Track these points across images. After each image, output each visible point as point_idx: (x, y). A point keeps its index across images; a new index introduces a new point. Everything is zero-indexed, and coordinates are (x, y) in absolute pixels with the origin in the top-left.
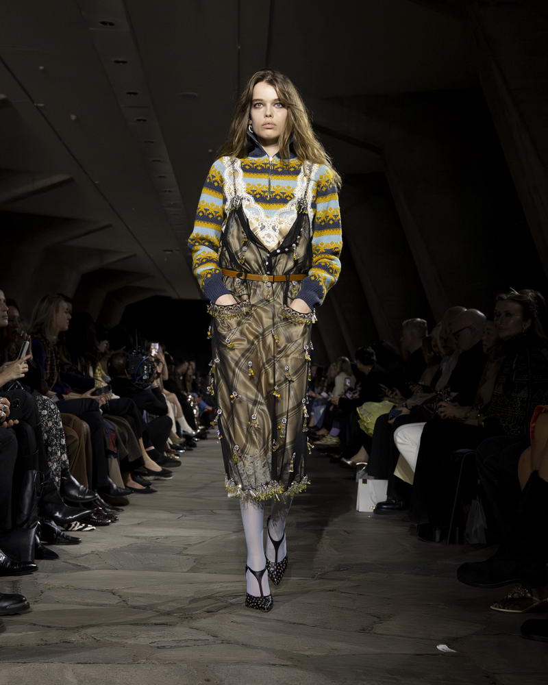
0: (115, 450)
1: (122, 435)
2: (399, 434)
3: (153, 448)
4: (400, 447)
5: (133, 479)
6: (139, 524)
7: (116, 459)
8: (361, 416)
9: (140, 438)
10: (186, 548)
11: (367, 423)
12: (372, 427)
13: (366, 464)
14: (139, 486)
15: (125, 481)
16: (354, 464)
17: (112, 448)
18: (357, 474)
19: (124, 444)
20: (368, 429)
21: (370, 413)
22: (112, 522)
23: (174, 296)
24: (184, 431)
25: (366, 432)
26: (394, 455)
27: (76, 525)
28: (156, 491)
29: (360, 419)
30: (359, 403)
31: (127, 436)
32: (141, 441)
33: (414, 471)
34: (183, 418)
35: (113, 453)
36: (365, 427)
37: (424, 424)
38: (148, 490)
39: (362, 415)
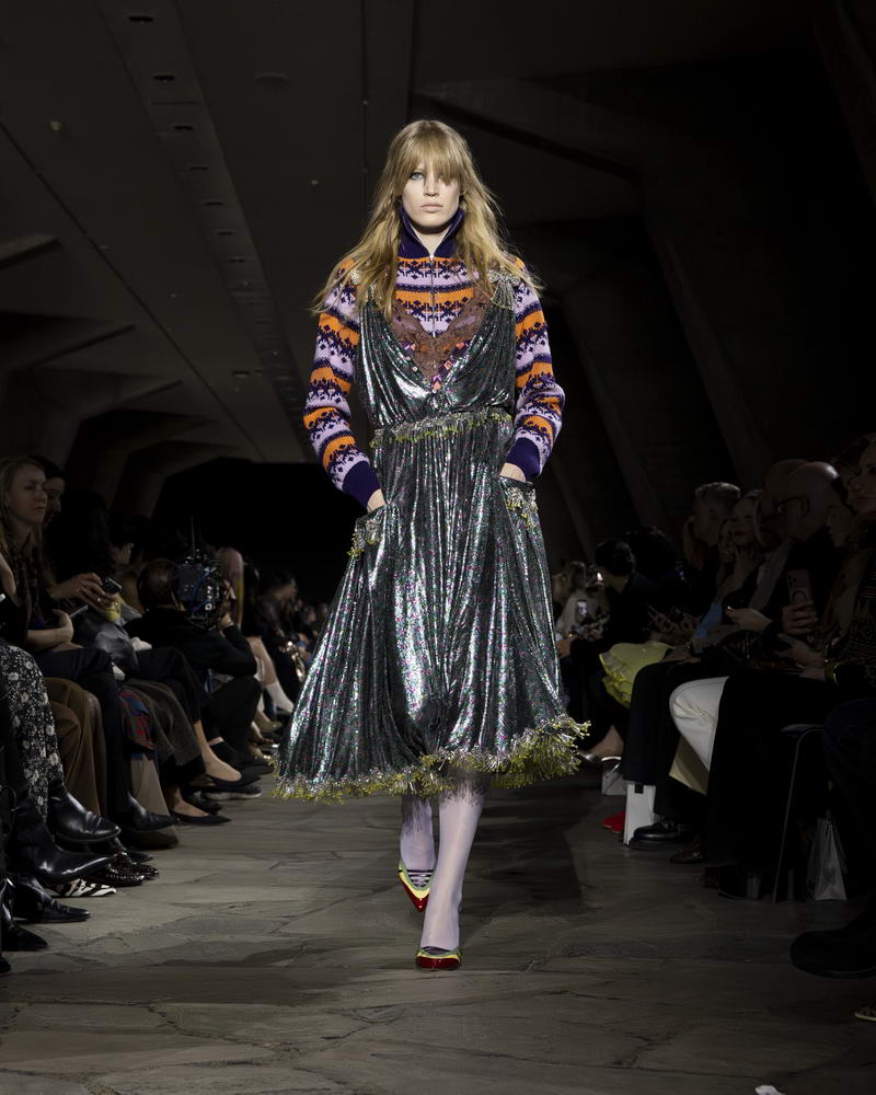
0: (149, 745)
1: (163, 718)
2: (678, 700)
3: (221, 740)
4: (682, 725)
5: (186, 799)
6: (197, 881)
7: (152, 761)
8: (607, 671)
9: (195, 721)
10: (285, 924)
11: (620, 683)
12: (628, 690)
13: (619, 758)
14: (195, 812)
15: (170, 802)
16: (597, 759)
17: (142, 740)
18: (604, 778)
19: (167, 731)
20: (621, 694)
21: (624, 664)
22: (147, 878)
23: (256, 458)
24: (278, 709)
25: (618, 699)
26: (670, 739)
27: (79, 885)
28: (228, 820)
29: (605, 674)
30: (605, 645)
31: (171, 718)
32: (199, 726)
33: (708, 767)
34: (277, 684)
35: (144, 750)
36: (616, 690)
37: (724, 679)
38: (213, 817)
39: (610, 668)
